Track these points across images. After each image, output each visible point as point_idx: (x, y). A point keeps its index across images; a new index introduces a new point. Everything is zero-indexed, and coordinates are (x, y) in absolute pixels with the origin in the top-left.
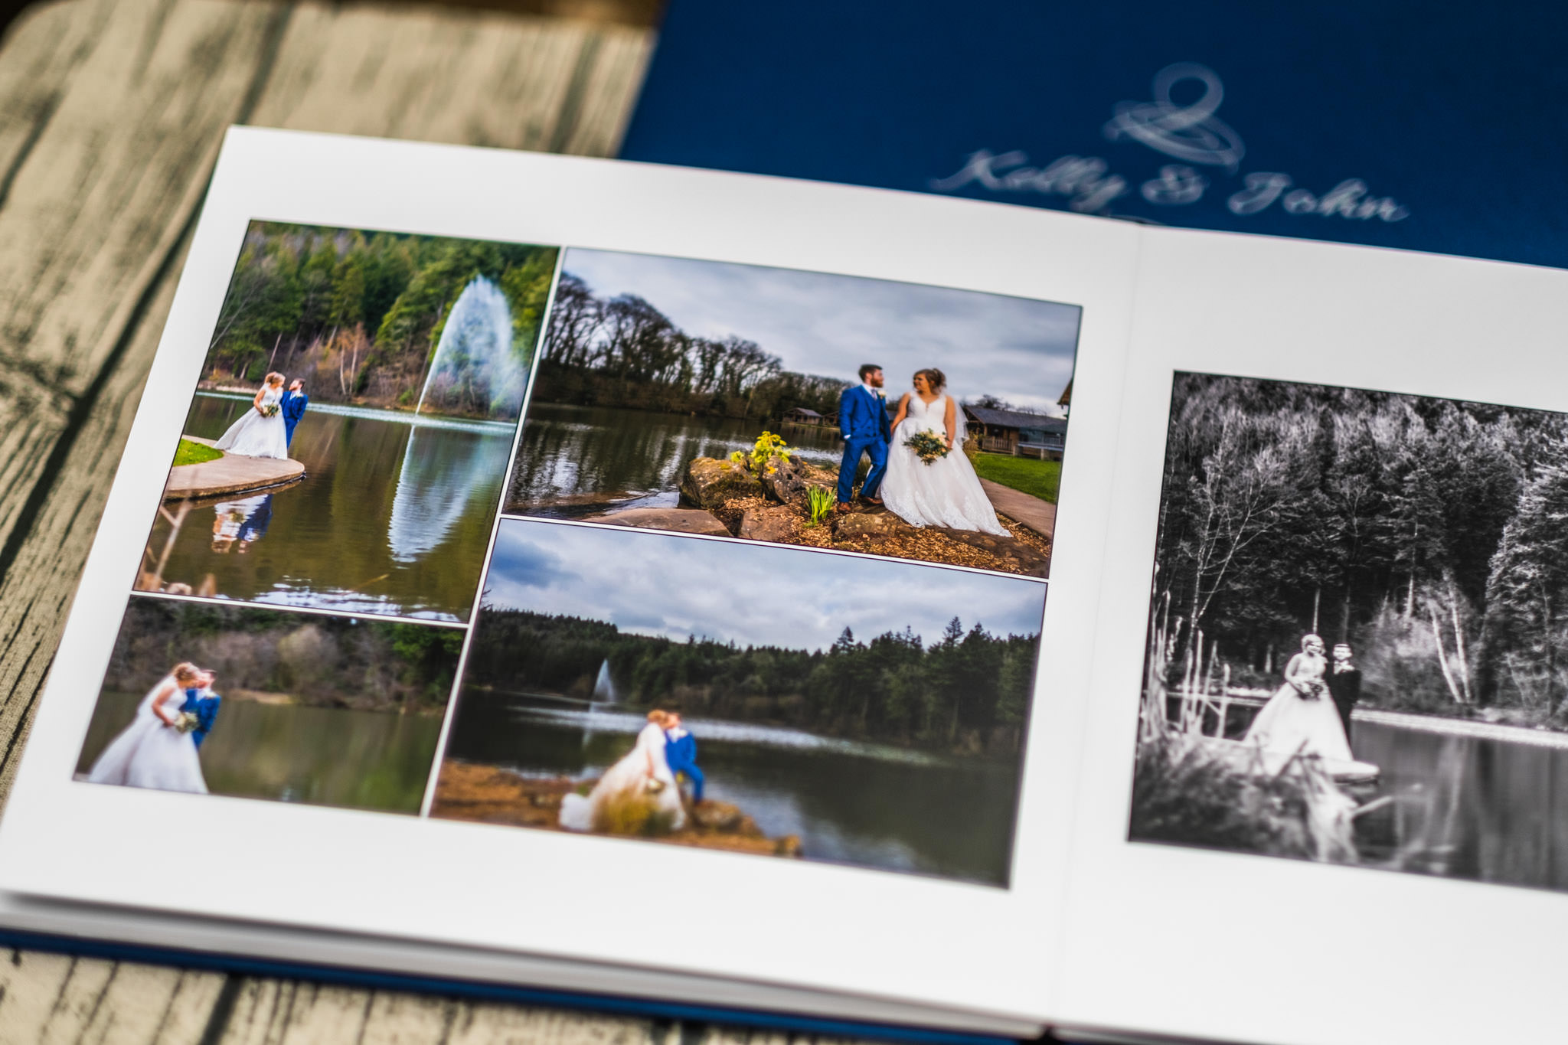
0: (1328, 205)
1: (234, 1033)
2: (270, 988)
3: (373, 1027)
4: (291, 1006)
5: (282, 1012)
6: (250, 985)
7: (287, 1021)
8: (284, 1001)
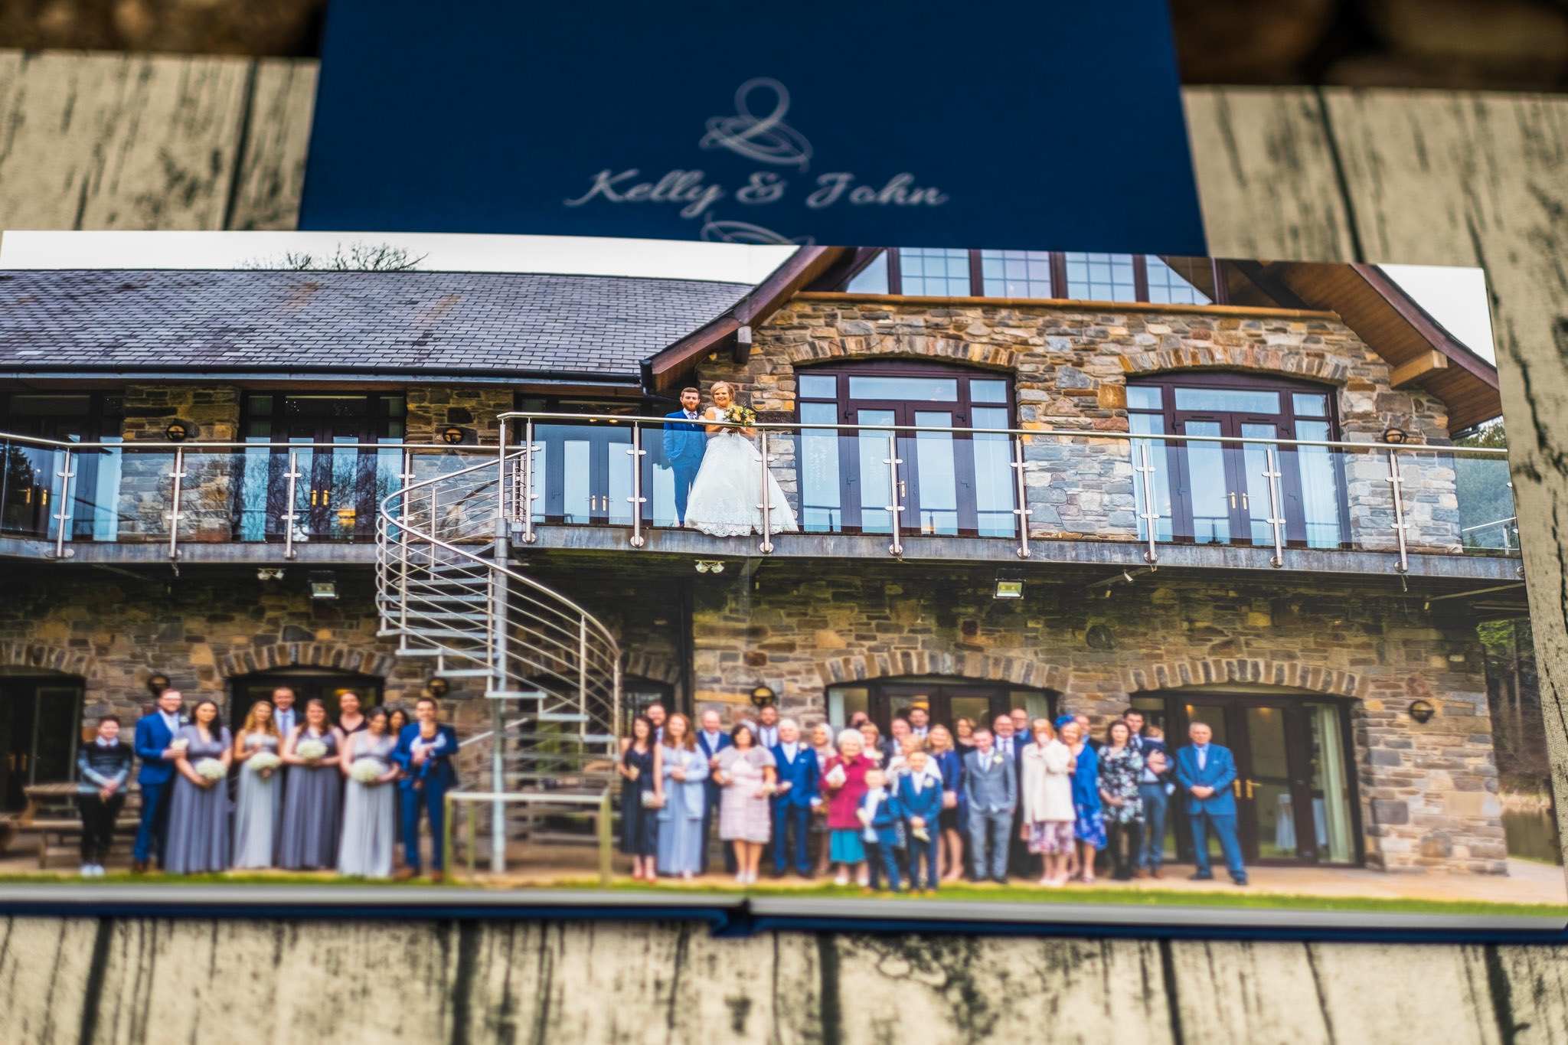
0: (885, 196)
1: (114, 967)
2: (135, 927)
3: (219, 950)
4: (154, 940)
5: (148, 946)
6: (118, 927)
7: (153, 952)
8: (148, 937)
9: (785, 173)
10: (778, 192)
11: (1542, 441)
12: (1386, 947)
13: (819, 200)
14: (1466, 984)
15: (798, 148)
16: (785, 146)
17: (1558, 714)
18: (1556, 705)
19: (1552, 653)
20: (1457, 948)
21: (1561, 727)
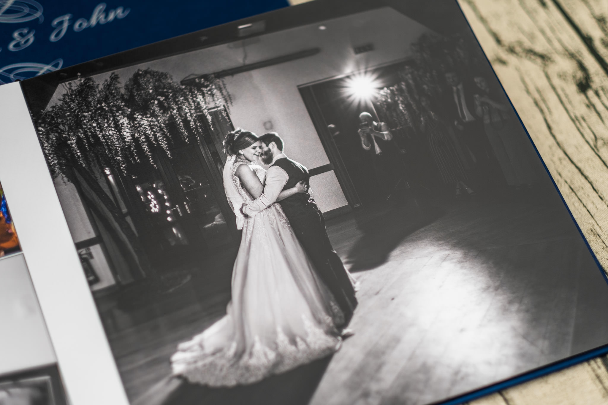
9: (32, 25)
10: (31, 38)
11: (498, 41)
12: (545, 378)
13: (57, 36)
14: (600, 386)
15: (34, 9)
16: (26, 10)
17: (577, 199)
18: (573, 194)
19: (558, 163)
20: (586, 365)
21: (582, 205)
